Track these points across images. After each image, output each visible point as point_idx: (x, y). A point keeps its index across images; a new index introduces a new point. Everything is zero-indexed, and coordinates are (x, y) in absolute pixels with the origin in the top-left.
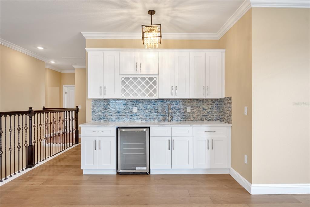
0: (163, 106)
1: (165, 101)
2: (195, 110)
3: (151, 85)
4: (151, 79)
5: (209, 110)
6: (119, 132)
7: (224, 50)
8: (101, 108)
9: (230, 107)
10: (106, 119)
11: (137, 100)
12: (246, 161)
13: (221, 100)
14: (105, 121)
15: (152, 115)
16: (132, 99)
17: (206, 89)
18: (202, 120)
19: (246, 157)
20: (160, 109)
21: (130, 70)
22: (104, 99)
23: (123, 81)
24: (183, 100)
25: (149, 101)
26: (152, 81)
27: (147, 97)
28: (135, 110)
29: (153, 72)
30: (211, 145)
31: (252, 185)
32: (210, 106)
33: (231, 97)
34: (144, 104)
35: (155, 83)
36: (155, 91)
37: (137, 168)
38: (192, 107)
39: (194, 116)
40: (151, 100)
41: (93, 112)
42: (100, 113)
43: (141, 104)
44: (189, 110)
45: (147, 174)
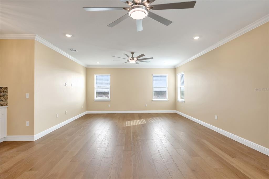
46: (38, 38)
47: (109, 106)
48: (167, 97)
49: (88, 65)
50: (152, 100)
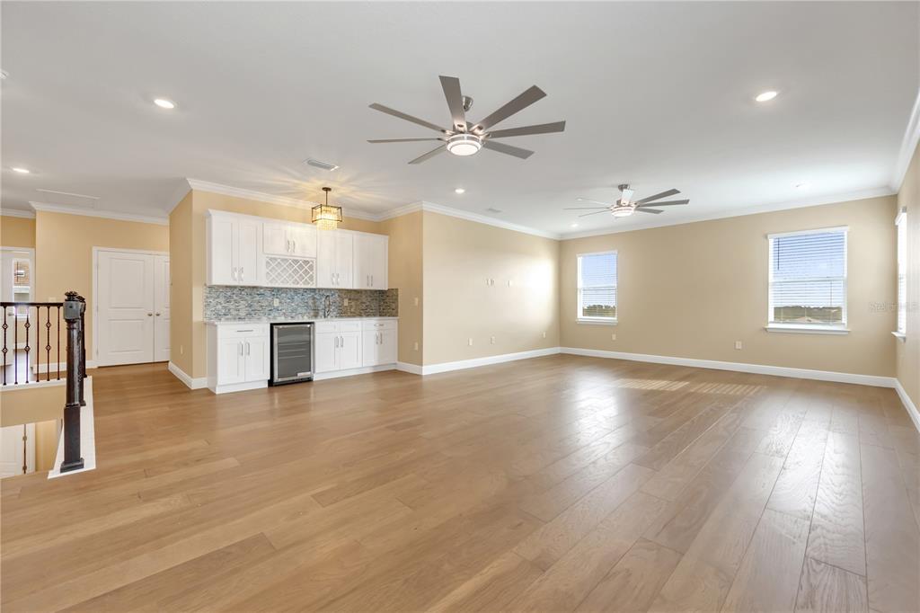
0: (314, 299)
1: (317, 292)
2: (353, 303)
3: (306, 270)
4: (306, 262)
5: (368, 303)
6: (275, 330)
7: (387, 237)
8: (222, 300)
9: (397, 299)
10: (229, 316)
11: (279, 289)
12: (417, 348)
13: (382, 292)
14: (227, 319)
15: (300, 310)
16: (271, 288)
17: (370, 279)
18: (360, 315)
19: (417, 344)
20: (310, 302)
21: (279, 249)
22: (227, 287)
23: (268, 263)
24: (339, 290)
25: (296, 290)
26: (307, 266)
27: (301, 285)
28: (276, 303)
29: (310, 254)
30: (380, 340)
31: (424, 367)
32: (369, 299)
33: (397, 289)
34: (289, 296)
35: (311, 268)
36: (311, 278)
37: (299, 374)
38: (350, 299)
39: (352, 310)
40: (299, 289)
41: (207, 305)
42: (220, 307)
43: (284, 295)
44: (346, 303)
45: (309, 380)
46: (428, 206)
47: (614, 337)
48: (844, 320)
49: (562, 235)
50: (766, 329)
